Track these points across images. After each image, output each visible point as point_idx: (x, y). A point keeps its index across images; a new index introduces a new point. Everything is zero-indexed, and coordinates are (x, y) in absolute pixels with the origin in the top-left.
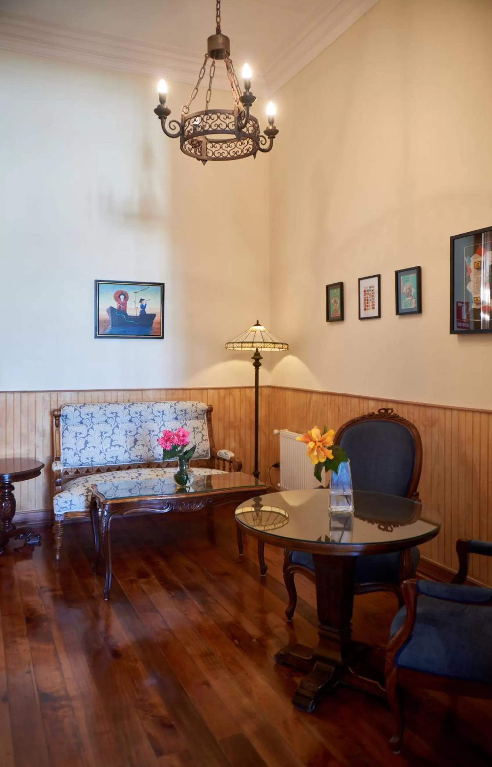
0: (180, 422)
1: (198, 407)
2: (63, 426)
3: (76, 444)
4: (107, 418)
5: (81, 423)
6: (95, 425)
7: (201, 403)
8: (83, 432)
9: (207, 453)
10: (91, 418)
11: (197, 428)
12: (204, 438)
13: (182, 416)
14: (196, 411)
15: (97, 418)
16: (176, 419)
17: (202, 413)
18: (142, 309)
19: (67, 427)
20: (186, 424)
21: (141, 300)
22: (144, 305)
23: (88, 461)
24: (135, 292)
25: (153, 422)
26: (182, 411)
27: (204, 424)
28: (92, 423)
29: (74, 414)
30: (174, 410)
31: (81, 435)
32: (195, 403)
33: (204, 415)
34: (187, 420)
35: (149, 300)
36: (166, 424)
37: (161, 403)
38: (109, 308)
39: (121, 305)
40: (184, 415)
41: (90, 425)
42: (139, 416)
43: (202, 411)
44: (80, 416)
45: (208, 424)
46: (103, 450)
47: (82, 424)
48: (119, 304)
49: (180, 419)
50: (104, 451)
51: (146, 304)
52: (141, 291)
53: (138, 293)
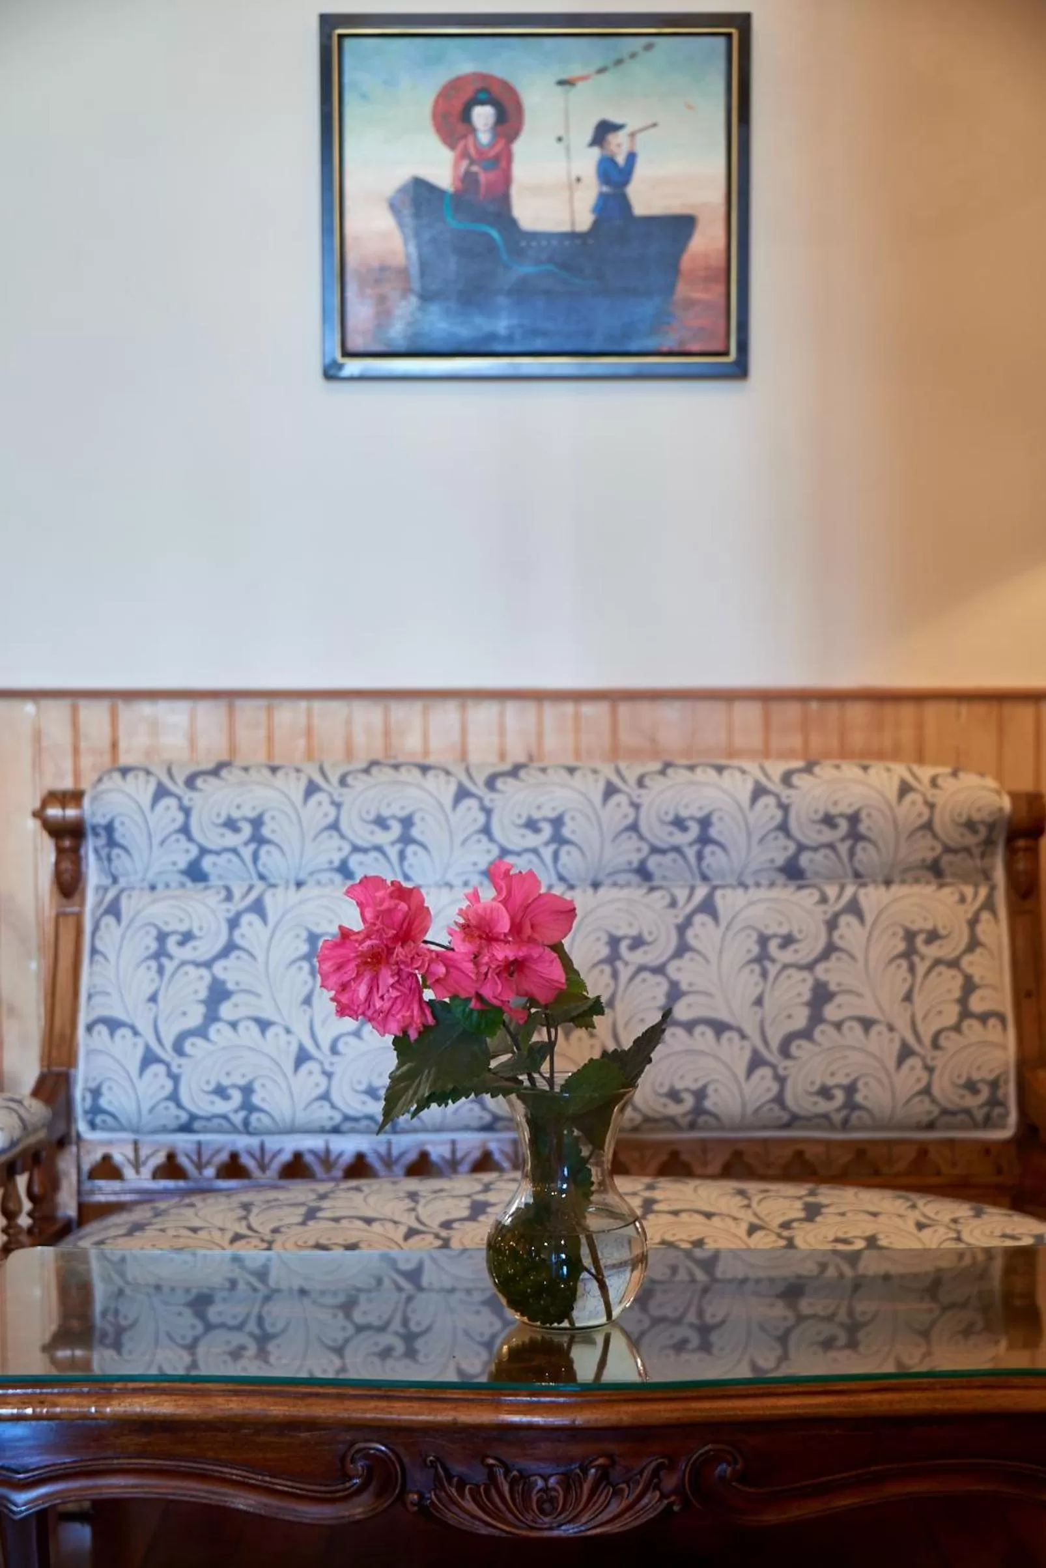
0: (816, 896)
1: (939, 797)
2: (101, 892)
3: (153, 999)
4: (347, 848)
5: (195, 873)
6: (280, 891)
7: (969, 780)
8: (201, 928)
9: (994, 1102)
10: (252, 846)
11: (933, 936)
12: (977, 1004)
13: (832, 855)
14: (928, 826)
15: (286, 847)
16: (792, 872)
17: (971, 840)
18: (605, 189)
19: (116, 900)
20: (854, 908)
21: (604, 131)
22: (621, 159)
23: (221, 1107)
24: (562, 83)
25: (639, 886)
26: (829, 821)
27: (985, 916)
28: (262, 877)
29: (152, 819)
30: (779, 815)
31: (189, 945)
32: (926, 773)
33: (983, 855)
34: (864, 885)
35: (654, 125)
36: (725, 901)
37: (699, 770)
38: (402, 190)
39: (475, 168)
40: (843, 848)
41: (251, 888)
42: (547, 844)
43: (971, 825)
44: (185, 830)
45: (1014, 914)
46: (317, 1046)
47: (201, 885)
48: (464, 164)
49: (817, 874)
50: (324, 1054)
51: (632, 157)
52: (601, 71)
53: (580, 85)
